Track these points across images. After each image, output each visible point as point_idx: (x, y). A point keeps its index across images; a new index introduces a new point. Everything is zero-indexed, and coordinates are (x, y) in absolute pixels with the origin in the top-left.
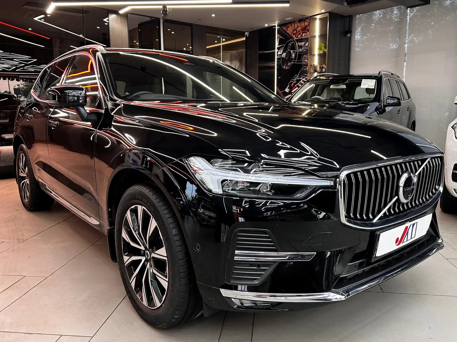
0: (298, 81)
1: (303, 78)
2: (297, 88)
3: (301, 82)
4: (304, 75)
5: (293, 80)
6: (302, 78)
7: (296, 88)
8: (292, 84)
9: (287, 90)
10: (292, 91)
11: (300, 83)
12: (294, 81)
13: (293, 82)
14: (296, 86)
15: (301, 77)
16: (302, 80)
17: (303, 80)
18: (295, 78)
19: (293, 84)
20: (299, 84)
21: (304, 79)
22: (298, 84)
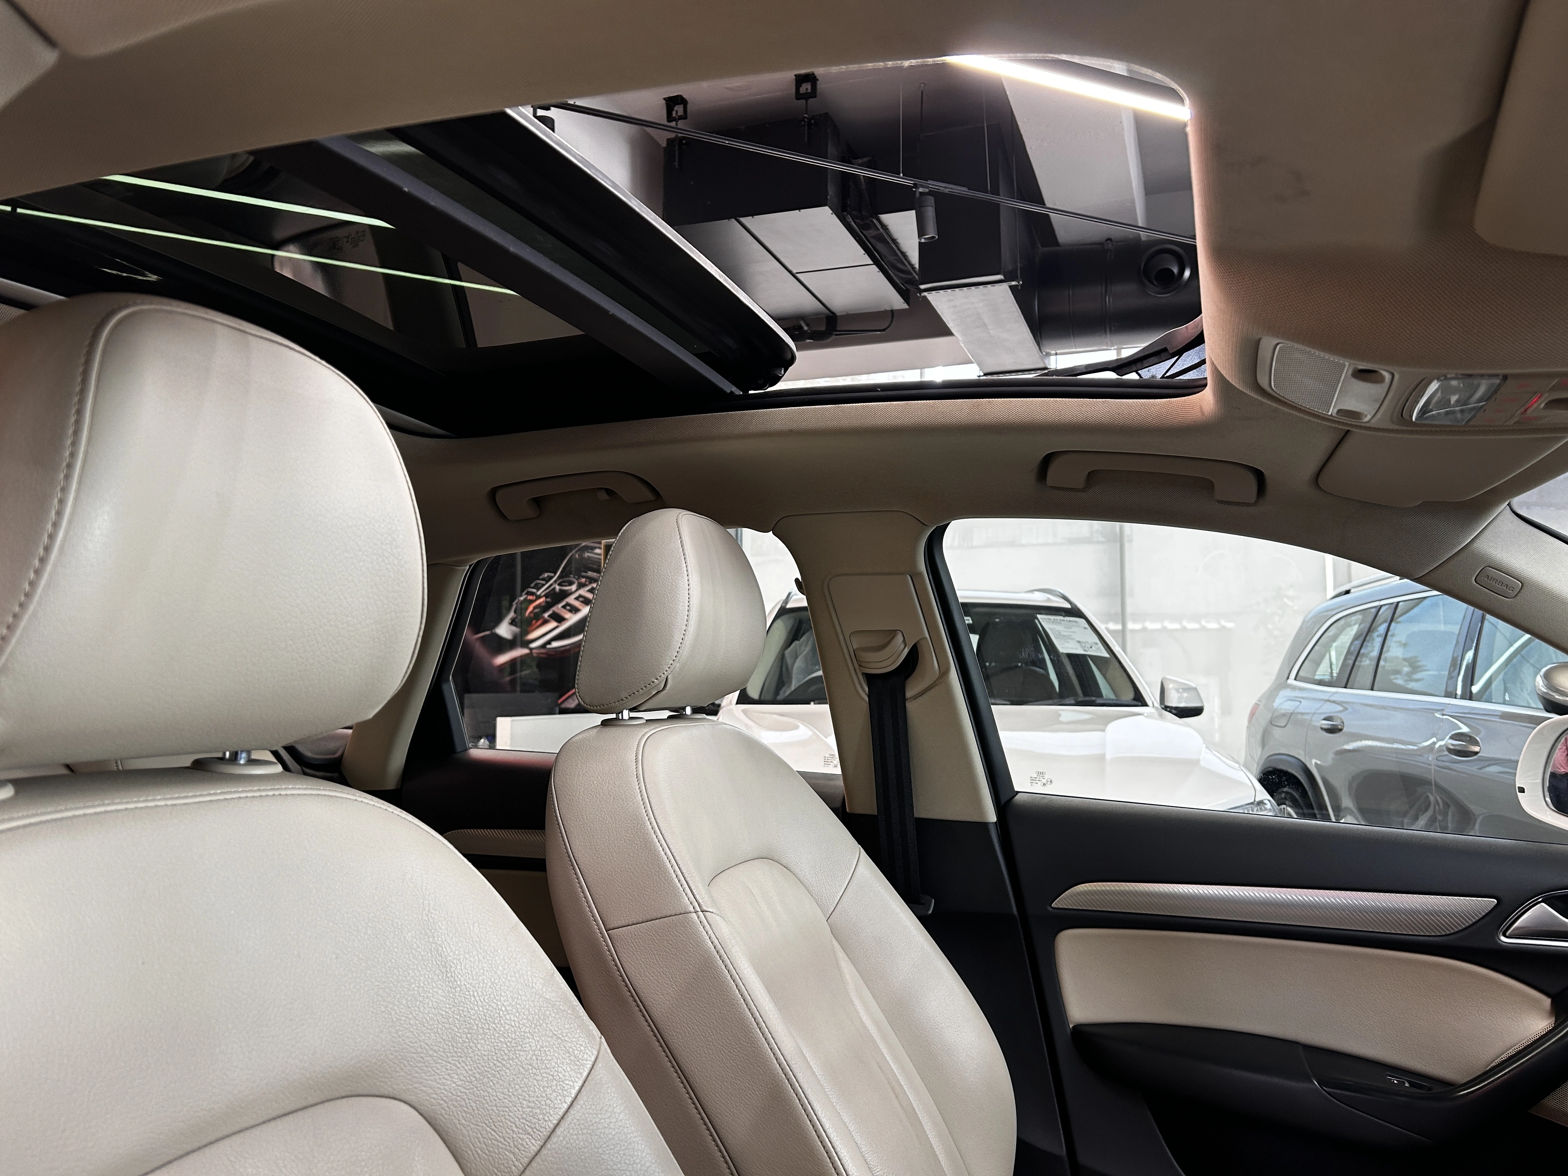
0: (557, 597)
1: (581, 586)
2: (553, 624)
3: (571, 600)
4: (583, 577)
5: (532, 594)
6: (574, 587)
7: (545, 622)
8: (531, 608)
9: (504, 630)
10: (528, 633)
11: (568, 604)
12: (539, 597)
13: (532, 601)
14: (546, 615)
15: (571, 583)
16: (576, 595)
17: (580, 596)
18: (543, 585)
19: (535, 608)
20: (564, 607)
21: (583, 592)
22: (558, 608)
